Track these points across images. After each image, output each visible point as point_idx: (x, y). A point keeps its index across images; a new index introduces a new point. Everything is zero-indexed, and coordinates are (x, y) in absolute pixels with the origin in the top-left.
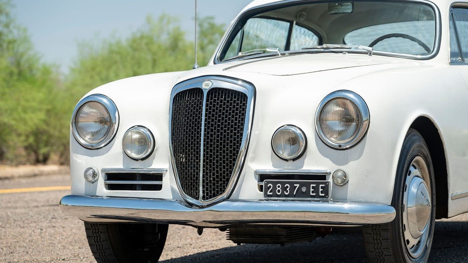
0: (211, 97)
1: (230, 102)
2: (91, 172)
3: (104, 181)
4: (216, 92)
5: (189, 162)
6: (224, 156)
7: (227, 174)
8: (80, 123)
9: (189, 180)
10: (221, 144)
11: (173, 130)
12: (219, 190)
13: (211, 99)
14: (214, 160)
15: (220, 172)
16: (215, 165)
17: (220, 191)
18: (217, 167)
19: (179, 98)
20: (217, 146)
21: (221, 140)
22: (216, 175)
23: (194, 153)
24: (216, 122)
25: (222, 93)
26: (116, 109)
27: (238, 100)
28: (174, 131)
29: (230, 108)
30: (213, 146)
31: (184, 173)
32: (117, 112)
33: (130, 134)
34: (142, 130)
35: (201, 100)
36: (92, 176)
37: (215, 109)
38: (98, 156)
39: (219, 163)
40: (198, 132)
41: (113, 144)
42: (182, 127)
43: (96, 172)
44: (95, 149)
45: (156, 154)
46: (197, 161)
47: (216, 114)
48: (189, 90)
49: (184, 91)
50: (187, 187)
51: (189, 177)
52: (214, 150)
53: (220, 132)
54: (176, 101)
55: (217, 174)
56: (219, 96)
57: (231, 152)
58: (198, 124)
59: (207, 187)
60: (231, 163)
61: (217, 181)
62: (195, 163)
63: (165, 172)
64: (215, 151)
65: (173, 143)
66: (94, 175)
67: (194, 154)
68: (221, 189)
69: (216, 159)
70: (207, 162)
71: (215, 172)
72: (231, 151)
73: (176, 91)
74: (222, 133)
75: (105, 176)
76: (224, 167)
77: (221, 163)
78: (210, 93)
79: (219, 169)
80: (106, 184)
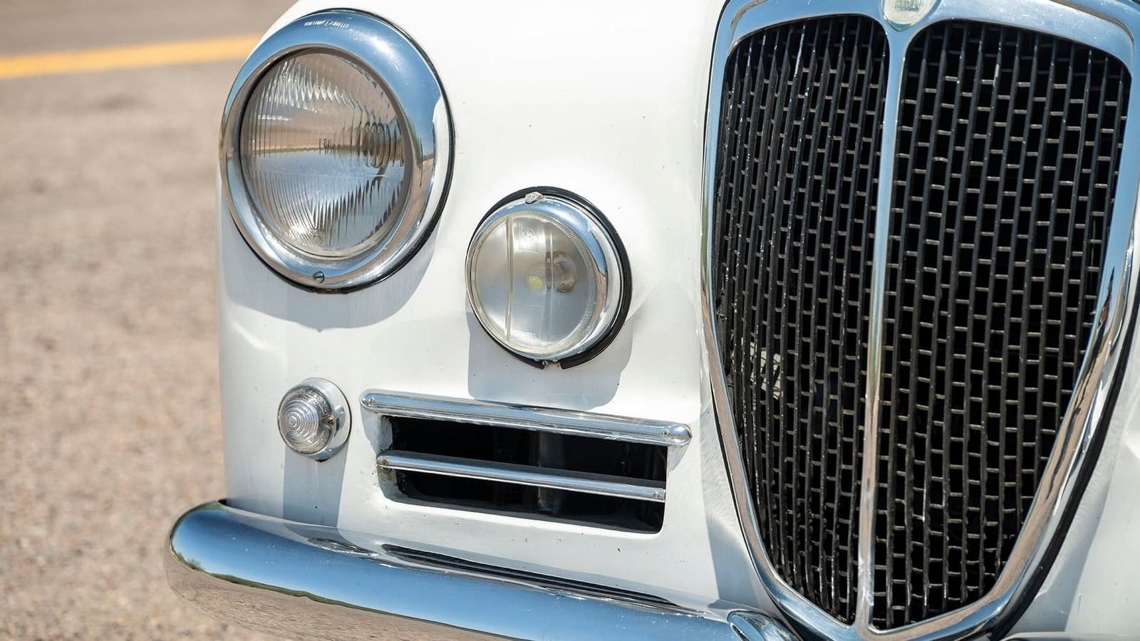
0: (928, 67)
1: (1033, 99)
2: (307, 408)
3: (374, 455)
4: (955, 44)
5: (803, 413)
6: (994, 399)
7: (1010, 492)
8: (260, 159)
9: (801, 509)
10: (979, 333)
11: (725, 231)
12: (965, 576)
13: (931, 82)
14: (938, 414)
15: (968, 481)
16: (945, 444)
17: (968, 583)
18: (956, 455)
19: (755, 62)
20: (959, 343)
21: (980, 307)
22: (950, 499)
23: (833, 370)
24: (952, 211)
25: (990, 47)
26: (435, 87)
27: (1077, 92)
28: (728, 238)
29: (1034, 136)
30: (936, 340)
31: (777, 467)
32: (440, 106)
33: (501, 231)
34: (565, 214)
35: (875, 81)
36: (316, 426)
37: (948, 137)
38: (348, 325)
39: (966, 434)
40: (855, 256)
41: (422, 272)
42: (771, 221)
43: (336, 408)
44: (333, 291)
45: (634, 339)
46: (845, 412)
47: (957, 167)
48: (811, 23)
49: (785, 27)
50: (790, 543)
51: (801, 493)
52: (941, 361)
53: (974, 267)
54: (742, 75)
55: (953, 490)
56: (974, 64)
57: (1031, 373)
58: (858, 213)
59: (896, 555)
60: (1029, 436)
61: (955, 531)
62: (838, 425)
63: (677, 441)
64: (946, 368)
65: (724, 299)
66: (328, 421)
67: (833, 377)
68: (973, 571)
69: (949, 411)
70: (901, 427)
71: (943, 479)
72: (1031, 371)
73: (741, 22)
74: (983, 271)
75: (383, 433)
76: (993, 458)
77: (975, 435)
78: (923, 46)
79: (963, 467)
80: (384, 471)
